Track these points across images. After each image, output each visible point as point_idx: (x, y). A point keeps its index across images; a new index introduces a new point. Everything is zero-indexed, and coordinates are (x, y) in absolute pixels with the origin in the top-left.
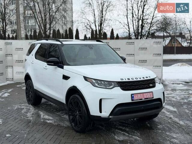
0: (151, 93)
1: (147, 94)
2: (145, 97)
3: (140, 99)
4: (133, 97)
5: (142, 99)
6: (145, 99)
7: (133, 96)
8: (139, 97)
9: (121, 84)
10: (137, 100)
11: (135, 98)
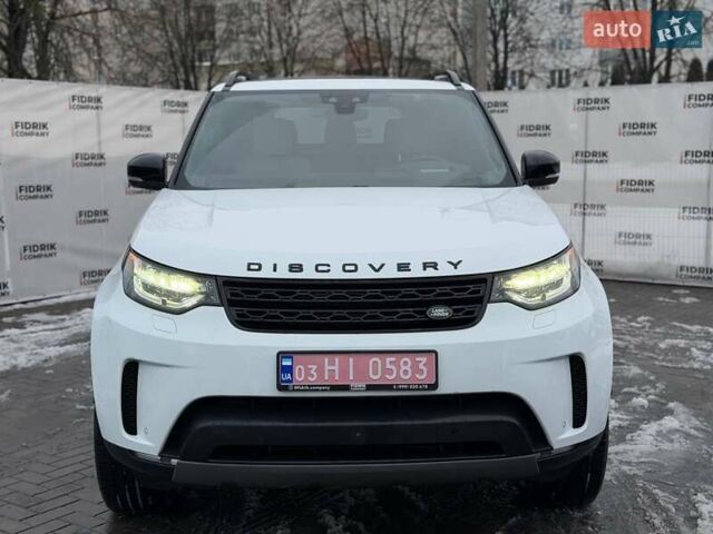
0: (423, 359)
1: (390, 359)
2: (375, 378)
3: (334, 388)
4: (289, 369)
5: (346, 388)
6: (369, 387)
7: (286, 363)
8: (332, 371)
9: (238, 290)
10: (311, 388)
11: (299, 377)
